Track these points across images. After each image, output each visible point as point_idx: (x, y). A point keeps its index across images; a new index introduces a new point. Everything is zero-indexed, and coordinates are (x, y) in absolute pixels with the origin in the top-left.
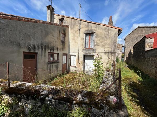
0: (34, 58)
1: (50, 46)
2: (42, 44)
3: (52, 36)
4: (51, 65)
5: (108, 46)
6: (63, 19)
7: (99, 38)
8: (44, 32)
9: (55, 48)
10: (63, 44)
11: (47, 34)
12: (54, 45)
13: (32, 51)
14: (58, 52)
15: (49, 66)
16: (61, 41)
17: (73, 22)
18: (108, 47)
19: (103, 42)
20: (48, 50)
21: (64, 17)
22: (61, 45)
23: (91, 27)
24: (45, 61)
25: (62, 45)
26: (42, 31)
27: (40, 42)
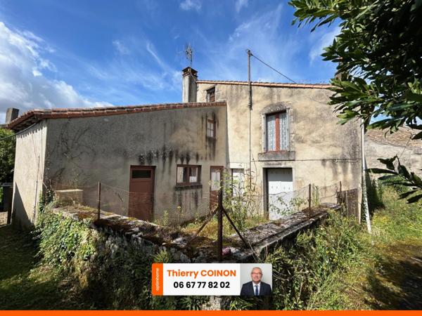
0: (149, 177)
1: (180, 151)
2: (164, 149)
3: (185, 131)
4: (183, 192)
5: (329, 141)
6: (214, 88)
7: (302, 123)
8: (168, 125)
9: (191, 155)
10: (212, 145)
11: (175, 128)
12: (190, 149)
13: (146, 164)
14: (199, 163)
15: (178, 193)
16: (206, 137)
17: (234, 92)
18: (332, 143)
19: (313, 132)
20: (176, 161)
21: (217, 84)
22: (206, 146)
23: (279, 96)
24: (169, 184)
25: (208, 148)
26: (165, 124)
27: (161, 146)
